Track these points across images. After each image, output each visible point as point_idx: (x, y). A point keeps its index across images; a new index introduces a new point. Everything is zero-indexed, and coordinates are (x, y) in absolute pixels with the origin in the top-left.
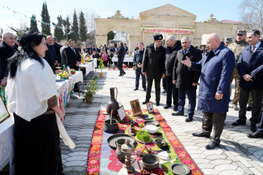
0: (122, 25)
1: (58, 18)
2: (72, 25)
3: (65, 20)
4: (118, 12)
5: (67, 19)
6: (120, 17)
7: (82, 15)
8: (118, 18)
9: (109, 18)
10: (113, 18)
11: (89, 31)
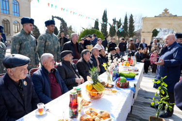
0: (169, 22)
1: (113, 20)
2: (123, 25)
3: (119, 21)
4: (166, 10)
5: (120, 20)
6: (167, 15)
7: (131, 17)
8: (165, 16)
9: (155, 17)
10: (160, 16)
11: (136, 29)
